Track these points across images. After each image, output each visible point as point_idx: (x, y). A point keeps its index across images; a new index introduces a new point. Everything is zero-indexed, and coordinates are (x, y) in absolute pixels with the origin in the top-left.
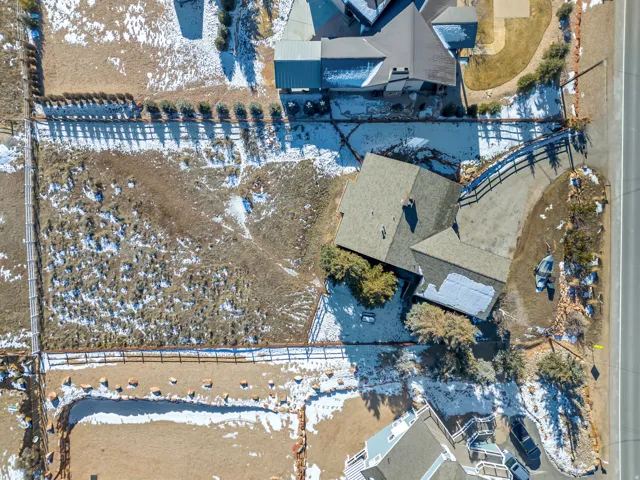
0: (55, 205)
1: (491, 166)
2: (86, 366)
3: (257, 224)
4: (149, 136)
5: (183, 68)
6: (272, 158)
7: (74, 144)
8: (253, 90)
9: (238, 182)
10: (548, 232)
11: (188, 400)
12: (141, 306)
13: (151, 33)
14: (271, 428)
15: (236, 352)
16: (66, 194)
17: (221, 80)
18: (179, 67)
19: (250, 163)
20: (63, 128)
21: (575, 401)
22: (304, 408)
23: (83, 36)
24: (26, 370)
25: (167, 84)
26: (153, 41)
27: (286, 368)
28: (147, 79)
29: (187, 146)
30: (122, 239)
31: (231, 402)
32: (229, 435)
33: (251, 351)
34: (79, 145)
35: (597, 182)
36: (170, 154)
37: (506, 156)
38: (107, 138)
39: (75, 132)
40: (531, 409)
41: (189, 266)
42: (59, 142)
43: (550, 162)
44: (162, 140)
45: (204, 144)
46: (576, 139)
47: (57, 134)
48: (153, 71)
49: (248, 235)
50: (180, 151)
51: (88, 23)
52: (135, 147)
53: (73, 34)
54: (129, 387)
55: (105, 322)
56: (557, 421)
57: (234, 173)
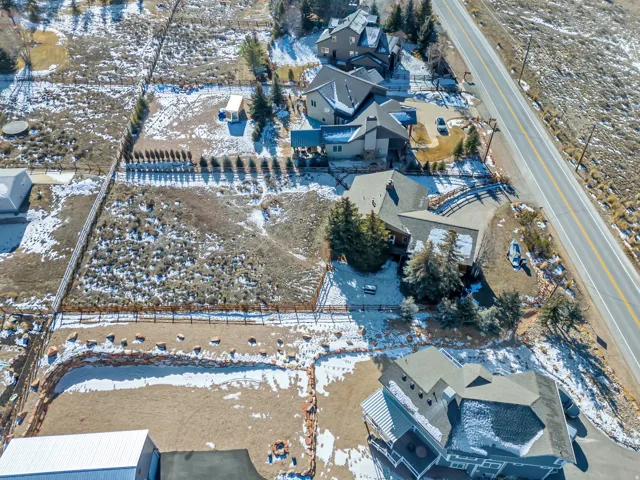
0: (114, 213)
1: (449, 198)
2: (98, 325)
3: (272, 227)
4: (197, 179)
5: (228, 148)
6: (286, 190)
7: (141, 183)
9: (259, 203)
10: (508, 234)
11: (193, 355)
12: (164, 279)
13: (210, 135)
14: (278, 386)
15: (246, 316)
16: (125, 207)
17: (253, 154)
18: (226, 147)
19: (270, 193)
21: (592, 361)
22: (313, 367)
23: (165, 137)
24: (36, 327)
25: (216, 154)
26: (211, 138)
27: (295, 328)
28: (203, 152)
29: (224, 184)
30: (161, 233)
31: (238, 357)
32: (231, 396)
33: (261, 316)
35: (533, 211)
37: (458, 194)
40: (550, 369)
41: (212, 252)
42: (131, 181)
43: (493, 199)
44: (206, 181)
45: (237, 183)
46: (506, 188)
47: (131, 177)
48: (208, 149)
49: (264, 233)
50: (218, 186)
51: (170, 132)
52: (186, 185)
53: (159, 136)
54: (136, 342)
55: (128, 290)
56: (582, 380)
57: (256, 197)
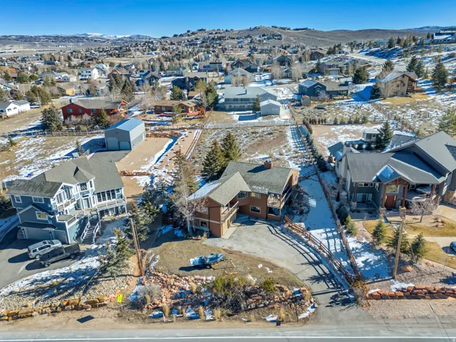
1: (303, 237)
2: (195, 135)
9: (277, 156)
10: (245, 268)
14: (143, 166)
20: (295, 129)
25: (321, 140)
32: (146, 159)
34: (288, 131)
35: (300, 317)
36: (288, 144)
37: (313, 245)
38: (292, 135)
39: (293, 131)
43: (315, 276)
44: (294, 142)
45: (294, 149)
46: (345, 297)
52: (289, 139)
57: (281, 155)
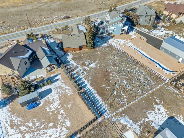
0: (126, 99)
4: (87, 88)
5: (62, 88)
6: (75, 64)
7: (104, 104)
8: (60, 73)
12: (132, 70)
13: (55, 101)
16: (120, 99)
17: (61, 80)
18: (62, 89)
19: (79, 67)
20: (101, 110)
23: (66, 120)
25: (69, 90)
26: (57, 99)
27: (119, 46)
28: (71, 95)
29: (84, 80)
30: (120, 81)
31: (134, 49)
34: (103, 103)
35: (51, 32)
36: (89, 82)
38: (95, 97)
39: (100, 106)
42: (106, 108)
43: (51, 36)
44: (86, 85)
45: (81, 77)
47: (104, 110)
48: (67, 94)
49: (97, 62)
50: (86, 81)
51: (60, 121)
52: (93, 90)
53: (66, 124)
54: (151, 63)
55: (143, 74)
